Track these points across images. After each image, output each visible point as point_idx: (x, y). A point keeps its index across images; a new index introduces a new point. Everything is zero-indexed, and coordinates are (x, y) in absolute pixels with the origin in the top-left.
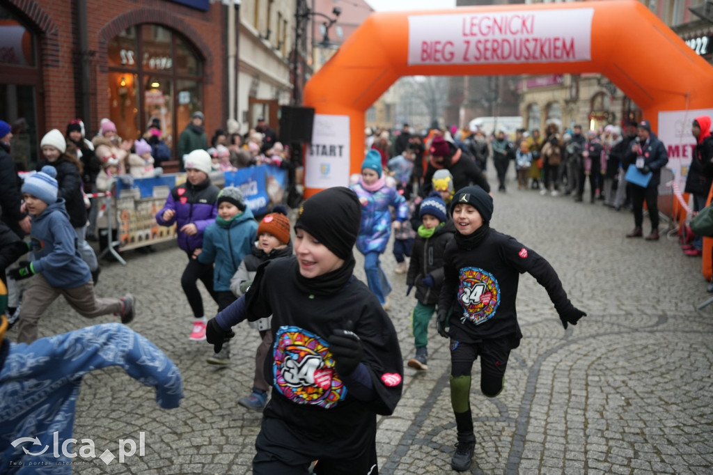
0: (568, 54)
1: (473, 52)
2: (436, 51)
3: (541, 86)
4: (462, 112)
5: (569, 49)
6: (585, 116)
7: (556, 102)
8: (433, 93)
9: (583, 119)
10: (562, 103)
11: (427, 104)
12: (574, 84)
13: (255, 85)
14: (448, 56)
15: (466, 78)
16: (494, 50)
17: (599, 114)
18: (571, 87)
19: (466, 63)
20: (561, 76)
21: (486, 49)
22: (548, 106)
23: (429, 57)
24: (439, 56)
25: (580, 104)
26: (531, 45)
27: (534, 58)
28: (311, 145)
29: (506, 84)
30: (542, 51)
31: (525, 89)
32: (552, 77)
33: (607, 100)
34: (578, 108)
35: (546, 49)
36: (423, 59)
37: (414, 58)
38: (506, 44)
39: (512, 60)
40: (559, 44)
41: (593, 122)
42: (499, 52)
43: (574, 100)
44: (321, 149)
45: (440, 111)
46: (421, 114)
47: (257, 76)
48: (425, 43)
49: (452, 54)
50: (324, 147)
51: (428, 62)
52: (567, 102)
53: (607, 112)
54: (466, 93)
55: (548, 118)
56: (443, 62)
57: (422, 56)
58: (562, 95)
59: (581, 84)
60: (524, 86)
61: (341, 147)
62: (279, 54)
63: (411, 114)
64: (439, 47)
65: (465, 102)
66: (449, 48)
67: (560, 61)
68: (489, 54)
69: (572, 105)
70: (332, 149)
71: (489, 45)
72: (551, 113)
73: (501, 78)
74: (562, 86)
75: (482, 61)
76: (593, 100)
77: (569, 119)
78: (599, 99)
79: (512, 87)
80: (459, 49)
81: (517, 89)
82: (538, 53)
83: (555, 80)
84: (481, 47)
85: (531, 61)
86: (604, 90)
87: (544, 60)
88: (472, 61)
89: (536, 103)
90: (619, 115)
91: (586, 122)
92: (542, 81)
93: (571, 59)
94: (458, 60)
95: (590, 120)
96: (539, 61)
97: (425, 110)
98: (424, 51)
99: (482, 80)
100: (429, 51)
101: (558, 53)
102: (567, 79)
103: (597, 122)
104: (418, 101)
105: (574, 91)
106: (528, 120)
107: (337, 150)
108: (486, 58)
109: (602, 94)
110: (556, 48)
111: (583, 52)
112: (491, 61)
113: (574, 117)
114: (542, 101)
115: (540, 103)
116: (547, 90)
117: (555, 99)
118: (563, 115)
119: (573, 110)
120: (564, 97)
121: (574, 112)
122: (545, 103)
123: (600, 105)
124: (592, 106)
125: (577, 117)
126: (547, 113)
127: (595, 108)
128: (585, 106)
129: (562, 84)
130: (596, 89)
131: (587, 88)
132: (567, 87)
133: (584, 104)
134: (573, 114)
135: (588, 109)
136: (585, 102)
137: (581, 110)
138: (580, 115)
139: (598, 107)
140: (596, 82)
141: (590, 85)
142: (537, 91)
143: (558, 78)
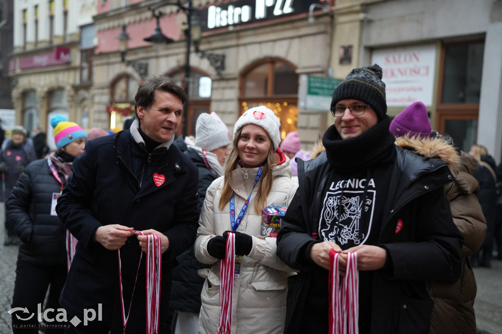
3: (40, 66)
6: (103, 108)
7: (61, 89)
9: (100, 112)
10: (68, 88)
12: (85, 65)
17: (123, 106)
18: (82, 67)
20: (67, 52)
22: (51, 93)
25: (93, 91)
34: (93, 97)
41: (114, 116)
43: (86, 86)
52: (76, 88)
55: (49, 111)
58: (68, 79)
59: (96, 62)
69: (83, 93)
74: (68, 67)
76: (113, 85)
77: (79, 111)
78: (122, 85)
83: (58, 57)
86: (130, 71)
89: (33, 90)
91: (104, 116)
95: (110, 115)
102: (76, 57)
103: (119, 116)
105: (85, 73)
109: (126, 77)
113: (86, 110)
114: (43, 87)
115: (39, 90)
116: (49, 72)
117: (61, 84)
118: (71, 107)
119: (84, 99)
120: (71, 81)
121: (86, 103)
122: (46, 89)
123: (124, 95)
124: (112, 94)
125: (92, 111)
126: (49, 104)
127: (117, 98)
128: (102, 94)
129: (68, 63)
130: (119, 68)
131: (105, 68)
132: (75, 69)
133: (100, 91)
134: (84, 107)
135: (106, 99)
136: (102, 88)
137: (97, 99)
138: (96, 108)
139: (121, 97)
140: (119, 59)
141: (108, 64)
142: (35, 74)
143: (62, 55)
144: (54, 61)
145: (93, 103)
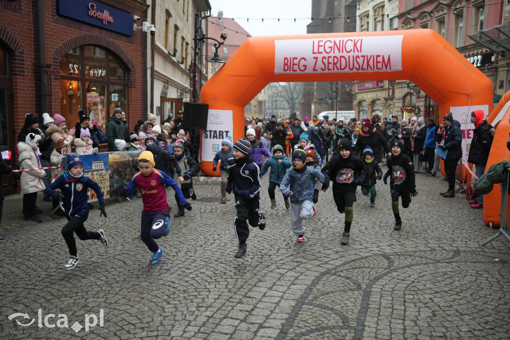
0: (386, 67)
1: (320, 65)
2: (294, 64)
3: (368, 89)
4: (313, 107)
5: (387, 63)
6: (400, 110)
7: (378, 99)
8: (292, 93)
9: (397, 112)
10: (382, 99)
11: (287, 101)
12: (391, 87)
13: (165, 88)
14: (302, 68)
15: (315, 83)
16: (335, 64)
17: (409, 108)
18: (389, 89)
19: (315, 72)
20: (382, 82)
21: (329, 63)
22: (373, 102)
23: (289, 68)
24: (296, 67)
25: (395, 101)
26: (360, 60)
27: (362, 69)
28: (206, 131)
29: (343, 87)
30: (368, 64)
31: (357, 91)
32: (375, 82)
33: (414, 98)
34: (394, 104)
35: (371, 63)
36: (284, 70)
37: (279, 69)
38: (343, 59)
39: (347, 70)
40: (380, 59)
41: (405, 114)
42: (338, 65)
43: (391, 98)
44: (212, 133)
45: (297, 106)
46: (284, 109)
47: (167, 82)
48: (285, 58)
49: (305, 66)
50: (215, 132)
51: (288, 72)
52: (386, 99)
53: (414, 107)
54: (315, 93)
55: (373, 111)
56: (299, 72)
57: (284, 67)
58: (382, 95)
59: (396, 87)
60: (356, 88)
61: (227, 132)
62: (183, 66)
63: (276, 108)
64: (296, 61)
65: (315, 100)
66: (303, 62)
67: (381, 71)
68: (331, 66)
69: (390, 102)
70: (221, 133)
71: (331, 60)
72: (375, 108)
73: (340, 83)
74: (382, 89)
75: (326, 71)
76: (404, 98)
77: (388, 111)
78: (408, 98)
79: (348, 90)
80: (310, 63)
81: (351, 90)
82: (365, 66)
83: (378, 84)
84: (326, 61)
85: (360, 71)
86: (412, 91)
87: (370, 71)
88: (320, 71)
89: (364, 101)
90: (422, 109)
91: (400, 113)
92: (368, 85)
93: (388, 70)
94: (309, 70)
95: (403, 113)
96: (366, 71)
97: (287, 106)
98: (285, 64)
99: (327, 84)
100: (289, 64)
101: (380, 65)
102: (386, 84)
103: (408, 114)
104: (282, 99)
105: (391, 91)
106: (359, 112)
107: (224, 134)
108: (329, 70)
109: (411, 94)
110: (377, 62)
111: (397, 64)
112: (332, 71)
113: (391, 110)
114: (370, 99)
115: (367, 100)
116: (372, 91)
117: (378, 97)
118: (383, 109)
119: (390, 105)
120: (384, 96)
121: (391, 107)
122: (371, 100)
123: (409, 102)
124: (404, 102)
125: (394, 110)
126: (372, 108)
127: (406, 104)
128: (399, 103)
129: (383, 87)
130: (406, 90)
131: (401, 89)
132: (386, 89)
133: (398, 101)
134: (390, 108)
135: (401, 105)
136: (399, 99)
137: (396, 105)
138: (396, 109)
139: (408, 103)
140: (406, 86)
141: (402, 87)
142: (365, 92)
143: (380, 83)
144: (375, 86)
145: (395, 107)
